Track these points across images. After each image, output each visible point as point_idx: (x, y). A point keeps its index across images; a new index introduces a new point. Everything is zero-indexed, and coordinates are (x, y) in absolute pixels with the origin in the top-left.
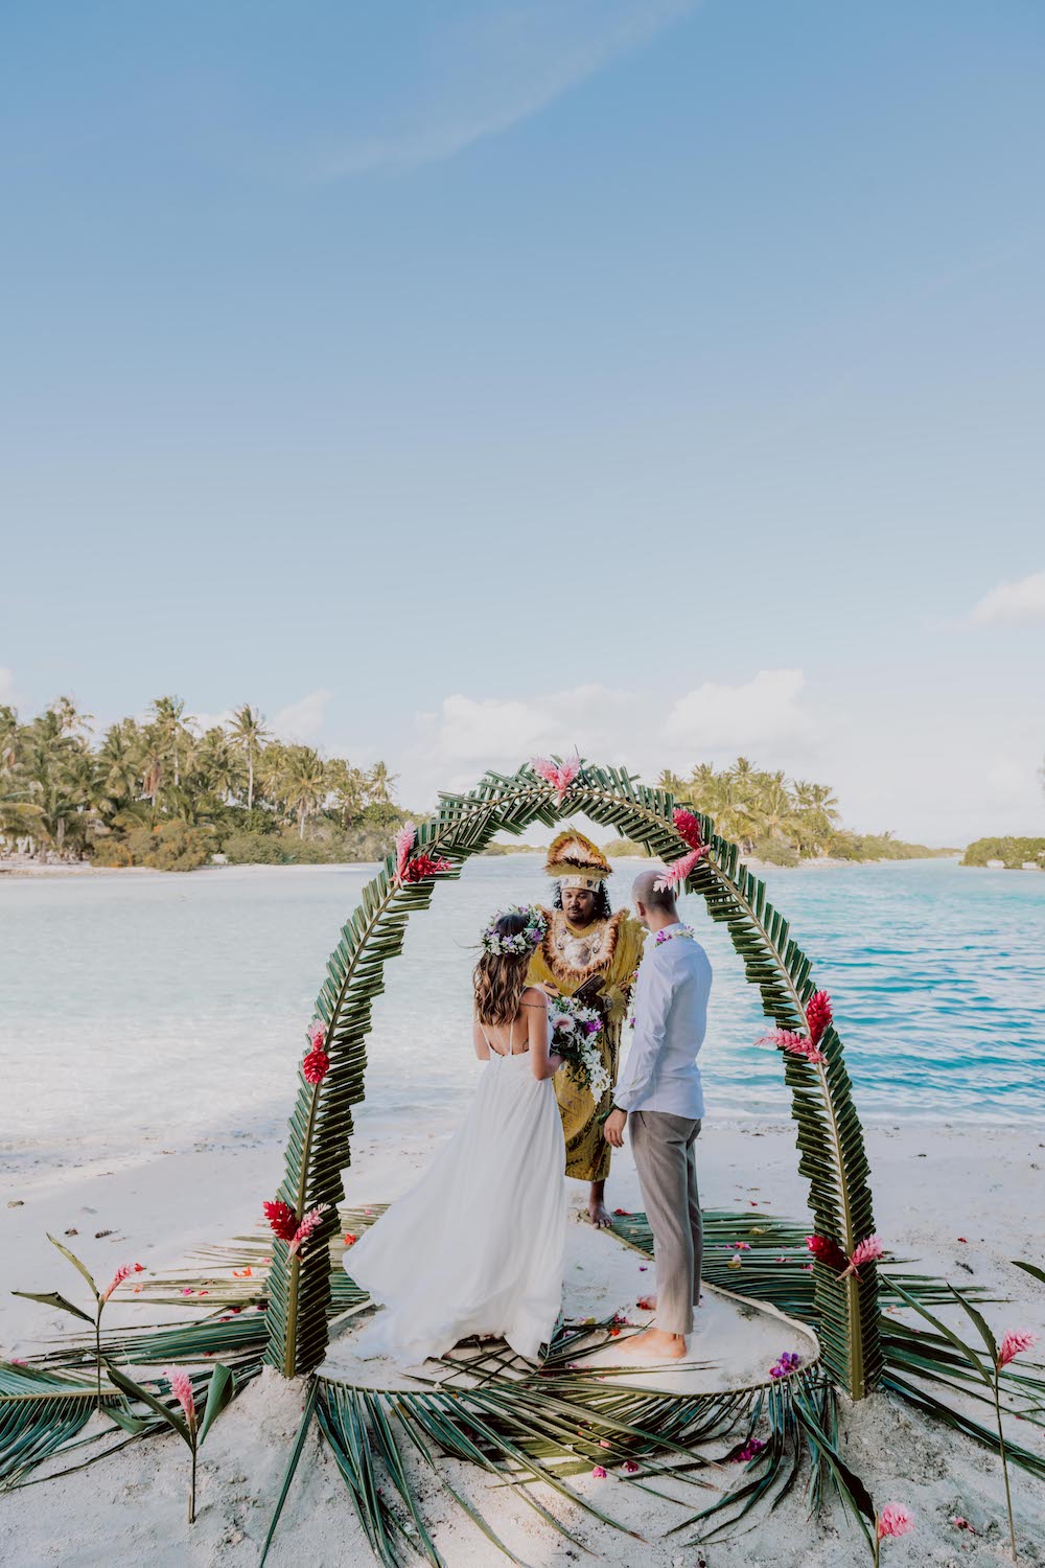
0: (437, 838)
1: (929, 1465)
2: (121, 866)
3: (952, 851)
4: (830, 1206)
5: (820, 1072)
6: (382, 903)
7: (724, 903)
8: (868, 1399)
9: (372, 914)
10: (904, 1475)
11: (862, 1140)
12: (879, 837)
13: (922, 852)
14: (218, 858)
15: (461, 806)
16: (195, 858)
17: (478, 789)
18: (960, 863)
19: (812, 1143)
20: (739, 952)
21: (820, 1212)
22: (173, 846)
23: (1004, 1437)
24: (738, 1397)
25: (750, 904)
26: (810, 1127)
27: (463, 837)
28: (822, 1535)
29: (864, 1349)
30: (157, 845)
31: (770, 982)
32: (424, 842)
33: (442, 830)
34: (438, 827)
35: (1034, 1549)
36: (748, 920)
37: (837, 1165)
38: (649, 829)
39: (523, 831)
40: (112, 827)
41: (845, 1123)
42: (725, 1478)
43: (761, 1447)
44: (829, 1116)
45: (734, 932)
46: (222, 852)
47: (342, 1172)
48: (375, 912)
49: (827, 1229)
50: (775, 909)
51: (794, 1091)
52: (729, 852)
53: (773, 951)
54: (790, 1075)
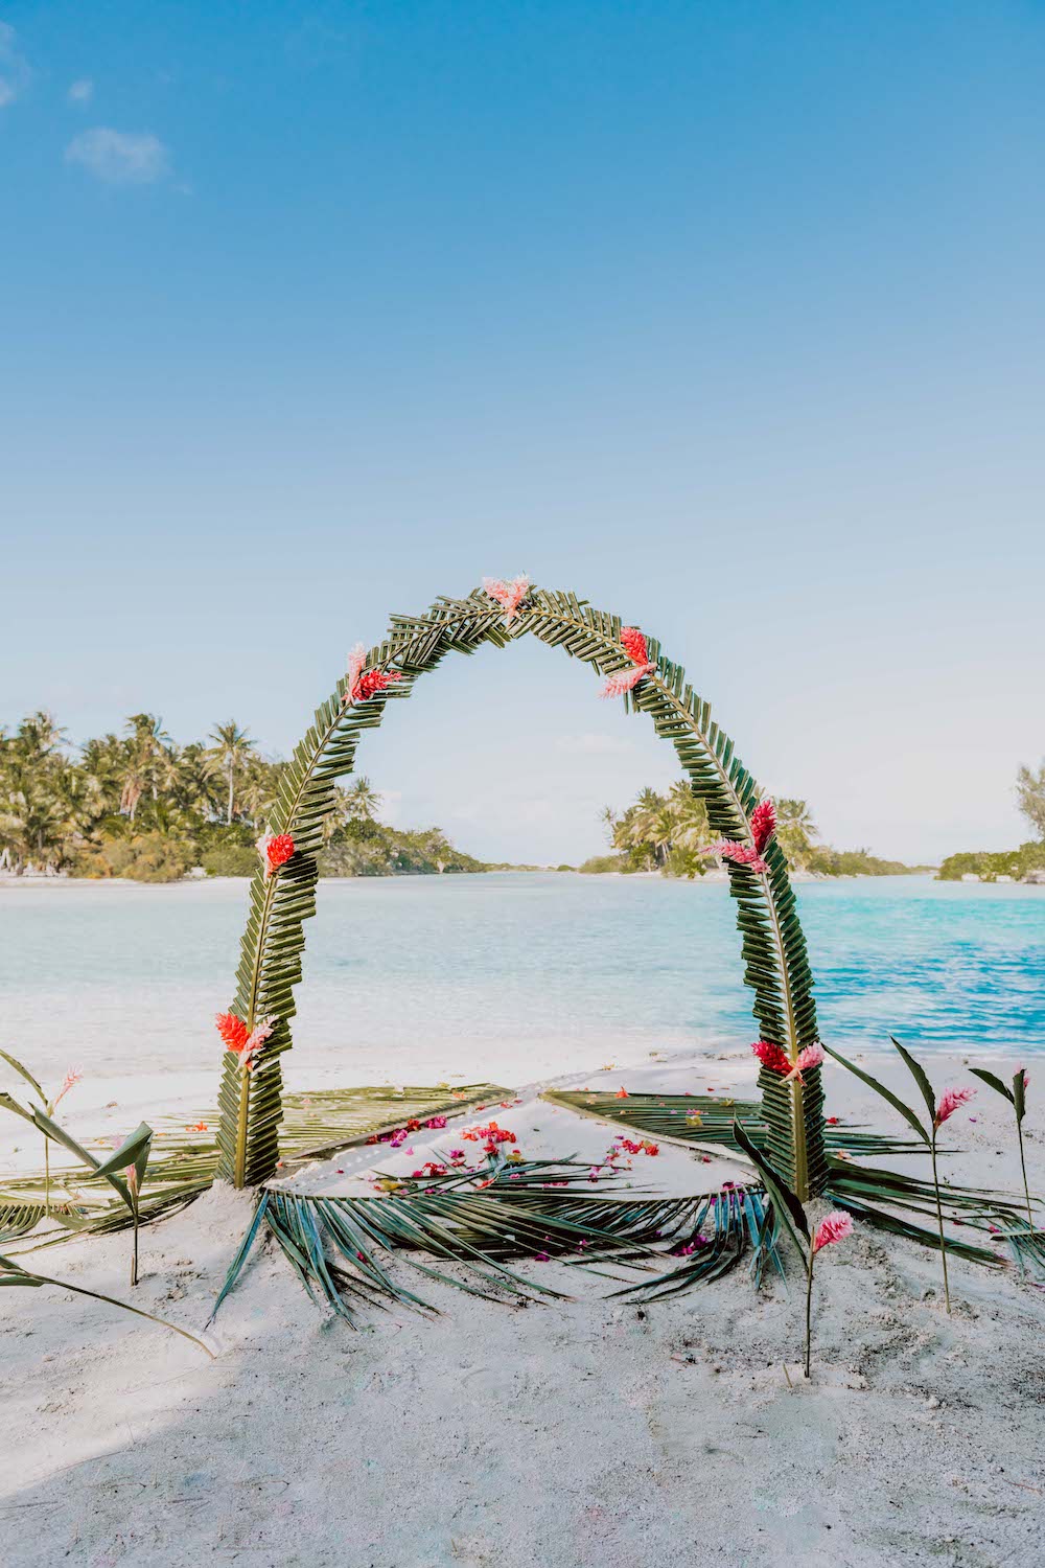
0: (388, 657)
1: (870, 1256)
2: (98, 877)
3: (928, 869)
4: (774, 1013)
5: (763, 884)
6: (334, 720)
7: (670, 720)
8: (813, 1201)
9: (324, 732)
10: (845, 1263)
11: (805, 952)
12: (856, 854)
13: (897, 869)
14: (198, 871)
15: (413, 627)
16: (173, 870)
17: (430, 611)
18: (936, 878)
19: (758, 952)
20: (686, 766)
21: (765, 1021)
22: (151, 858)
23: (945, 1235)
24: (685, 1204)
25: (696, 721)
26: (756, 937)
27: (414, 656)
28: (762, 1301)
29: (808, 1153)
30: (135, 857)
31: (714, 796)
32: (376, 659)
33: (393, 649)
34: (390, 648)
35: (968, 1306)
36: (693, 736)
37: (781, 975)
38: (597, 648)
39: (474, 651)
40: (91, 841)
41: (789, 933)
42: (669, 1264)
43: (705, 1244)
44: (773, 926)
45: (680, 747)
46: (201, 866)
47: (293, 987)
48: (327, 730)
49: (772, 1037)
50: (720, 728)
51: (739, 902)
52: (674, 672)
53: (718, 767)
54: (735, 885)
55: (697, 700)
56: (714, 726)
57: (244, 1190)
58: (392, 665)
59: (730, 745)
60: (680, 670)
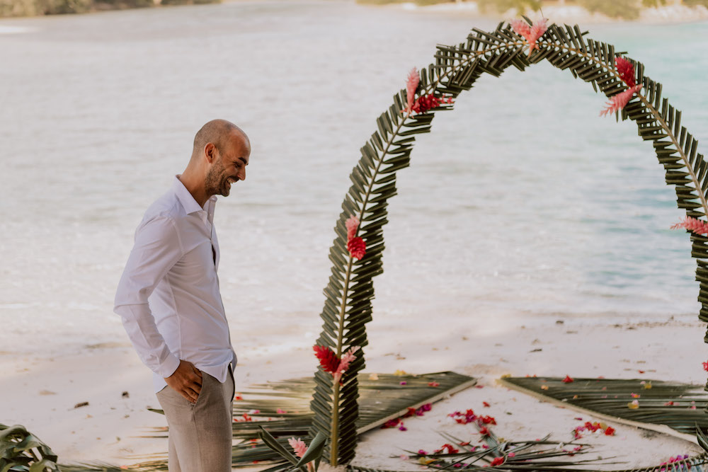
0: (437, 80)
6: (395, 129)
7: (650, 127)
9: (386, 136)
15: (453, 55)
17: (466, 42)
25: (669, 127)
27: (456, 79)
31: (682, 184)
32: (426, 82)
33: (439, 73)
34: (436, 71)
36: (668, 139)
38: (596, 73)
39: (501, 74)
45: (657, 148)
47: (366, 325)
48: (389, 136)
51: (698, 261)
52: (655, 88)
53: (686, 161)
54: (694, 249)
55: (671, 109)
56: (684, 129)
57: (338, 467)
58: (439, 85)
59: (695, 143)
60: (659, 86)
